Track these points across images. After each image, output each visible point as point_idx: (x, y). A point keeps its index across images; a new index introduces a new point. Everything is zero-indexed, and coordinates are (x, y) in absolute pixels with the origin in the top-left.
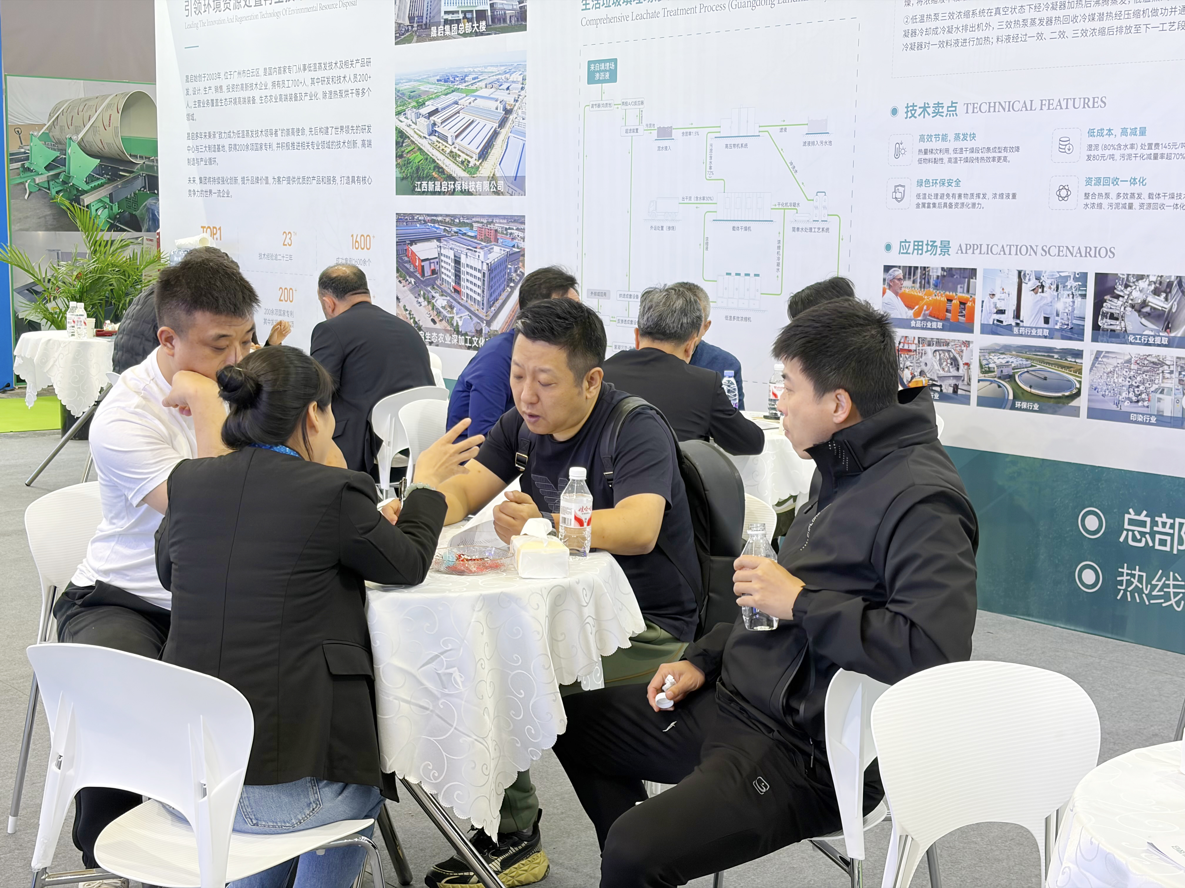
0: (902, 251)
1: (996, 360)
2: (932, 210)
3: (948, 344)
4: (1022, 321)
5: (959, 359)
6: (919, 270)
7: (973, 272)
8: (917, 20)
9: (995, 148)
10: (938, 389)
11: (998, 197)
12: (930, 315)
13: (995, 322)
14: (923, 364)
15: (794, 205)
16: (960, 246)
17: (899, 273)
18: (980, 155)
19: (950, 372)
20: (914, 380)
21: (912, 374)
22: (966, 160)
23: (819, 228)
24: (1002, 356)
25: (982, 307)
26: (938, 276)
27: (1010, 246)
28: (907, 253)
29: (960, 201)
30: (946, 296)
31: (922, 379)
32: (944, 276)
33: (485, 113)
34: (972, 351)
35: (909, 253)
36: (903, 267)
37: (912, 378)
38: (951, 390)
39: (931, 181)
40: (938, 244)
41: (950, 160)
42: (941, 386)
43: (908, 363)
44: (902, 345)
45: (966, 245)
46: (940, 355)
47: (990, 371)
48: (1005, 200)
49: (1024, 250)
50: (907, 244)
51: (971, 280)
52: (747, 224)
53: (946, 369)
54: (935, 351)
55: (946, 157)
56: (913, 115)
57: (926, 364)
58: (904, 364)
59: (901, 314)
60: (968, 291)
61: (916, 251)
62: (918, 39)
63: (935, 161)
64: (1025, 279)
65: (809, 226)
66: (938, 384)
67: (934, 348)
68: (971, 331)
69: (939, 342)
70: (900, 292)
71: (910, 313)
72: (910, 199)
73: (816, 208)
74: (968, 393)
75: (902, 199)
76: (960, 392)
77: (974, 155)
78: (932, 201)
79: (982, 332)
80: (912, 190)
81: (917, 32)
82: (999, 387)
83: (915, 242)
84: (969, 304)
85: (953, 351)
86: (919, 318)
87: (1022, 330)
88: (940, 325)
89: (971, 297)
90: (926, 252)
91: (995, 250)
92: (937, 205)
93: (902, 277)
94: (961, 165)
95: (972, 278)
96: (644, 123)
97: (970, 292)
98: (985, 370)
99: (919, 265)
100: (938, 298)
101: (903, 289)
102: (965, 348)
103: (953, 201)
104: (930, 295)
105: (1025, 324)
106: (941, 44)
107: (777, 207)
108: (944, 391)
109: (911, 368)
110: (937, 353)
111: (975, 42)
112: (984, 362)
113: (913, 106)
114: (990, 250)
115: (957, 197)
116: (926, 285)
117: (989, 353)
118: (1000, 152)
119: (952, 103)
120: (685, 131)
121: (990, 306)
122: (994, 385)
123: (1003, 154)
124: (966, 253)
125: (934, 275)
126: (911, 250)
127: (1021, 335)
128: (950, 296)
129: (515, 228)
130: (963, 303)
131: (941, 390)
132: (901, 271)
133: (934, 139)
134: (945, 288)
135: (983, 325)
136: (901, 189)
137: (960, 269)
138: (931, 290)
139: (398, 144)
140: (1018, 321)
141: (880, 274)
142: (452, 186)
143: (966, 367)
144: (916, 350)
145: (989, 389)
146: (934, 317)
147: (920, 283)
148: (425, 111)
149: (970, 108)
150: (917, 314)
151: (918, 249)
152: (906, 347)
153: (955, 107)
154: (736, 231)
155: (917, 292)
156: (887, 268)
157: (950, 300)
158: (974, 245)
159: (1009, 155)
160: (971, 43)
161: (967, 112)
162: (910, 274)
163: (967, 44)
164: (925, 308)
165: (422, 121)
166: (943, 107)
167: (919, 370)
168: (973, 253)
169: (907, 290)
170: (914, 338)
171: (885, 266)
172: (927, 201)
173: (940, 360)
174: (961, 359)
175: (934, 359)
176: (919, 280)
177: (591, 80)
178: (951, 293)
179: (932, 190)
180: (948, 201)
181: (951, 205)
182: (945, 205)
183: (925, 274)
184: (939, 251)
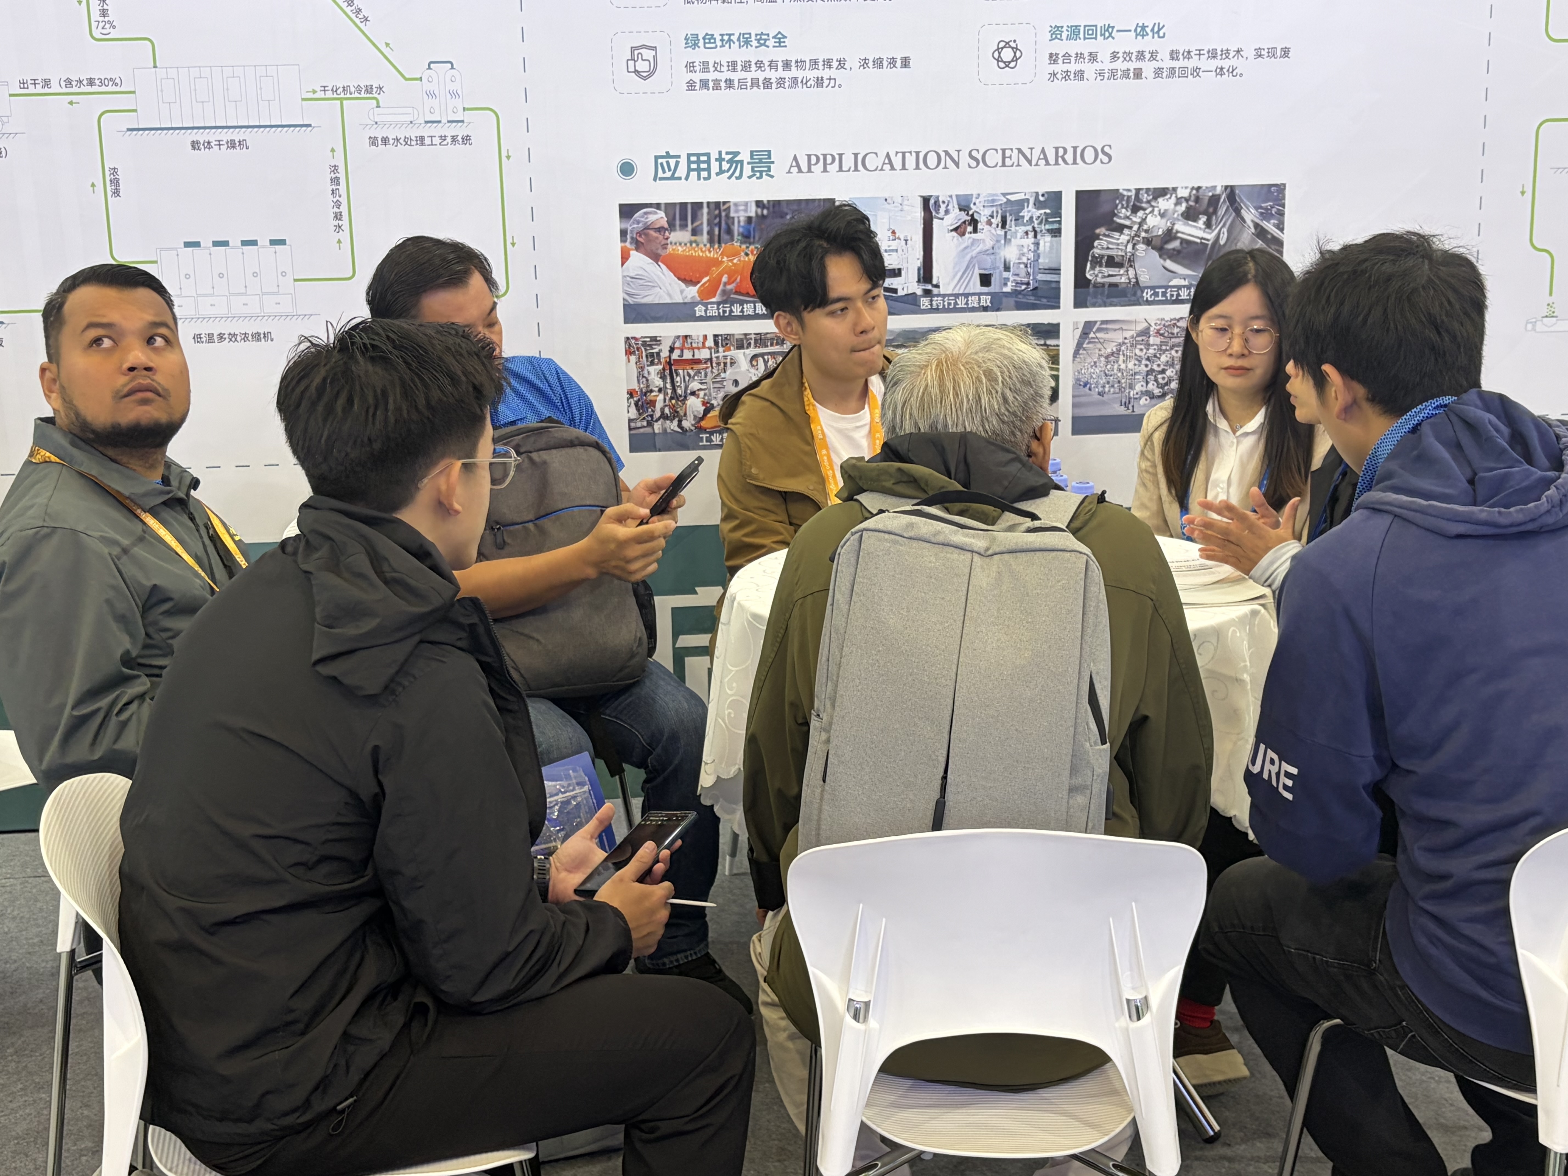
0: (660, 175)
2: (724, 92)
4: (937, 286)
6: (705, 210)
11: (870, 64)
14: (729, 384)
15: (369, 89)
16: (795, 158)
17: (659, 217)
20: (711, 415)
21: (704, 404)
23: (443, 138)
27: (904, 153)
28: (672, 178)
29: (787, 75)
32: (761, 218)
35: (680, 178)
36: (666, 204)
37: (707, 412)
39: (718, 38)
40: (745, 157)
43: (695, 385)
45: (809, 156)
48: (886, 71)
49: (932, 160)
50: (672, 162)
52: (237, 135)
54: (755, 357)
57: (736, 382)
59: (669, 295)
61: (693, 175)
64: (937, 211)
65: (414, 133)
67: (752, 351)
69: (761, 340)
70: (663, 253)
71: (692, 292)
72: (672, 74)
73: (431, 95)
75: (651, 73)
78: (723, 76)
80: (674, 56)
83: (689, 155)
87: (937, 301)
90: (717, 174)
91: (871, 162)
92: (736, 83)
93: (666, 226)
99: (705, 200)
101: (670, 248)
103: (773, 75)
104: (736, 254)
105: (942, 291)
107: (321, 95)
109: (702, 393)
110: (760, 360)
114: (860, 162)
115: (780, 68)
116: (725, 237)
124: (810, 170)
125: (740, 217)
126: (682, 171)
127: (937, 310)
132: (661, 214)
136: (648, 54)
137: (799, 201)
138: (737, 244)
140: (929, 287)
141: (615, 223)
144: (711, 360)
146: (747, 294)
147: (710, 233)
150: (706, 294)
151: (699, 170)
152: (688, 355)
154: (203, 152)
155: (704, 250)
156: (627, 211)
158: (825, 156)
162: (684, 218)
168: (824, 171)
169: (680, 249)
170: (705, 337)
171: (622, 206)
172: (711, 76)
175: (753, 370)
176: (705, 228)
179: (724, 55)
180: (761, 76)
181: (767, 83)
182: (755, 83)
183: (720, 215)
184: (747, 170)
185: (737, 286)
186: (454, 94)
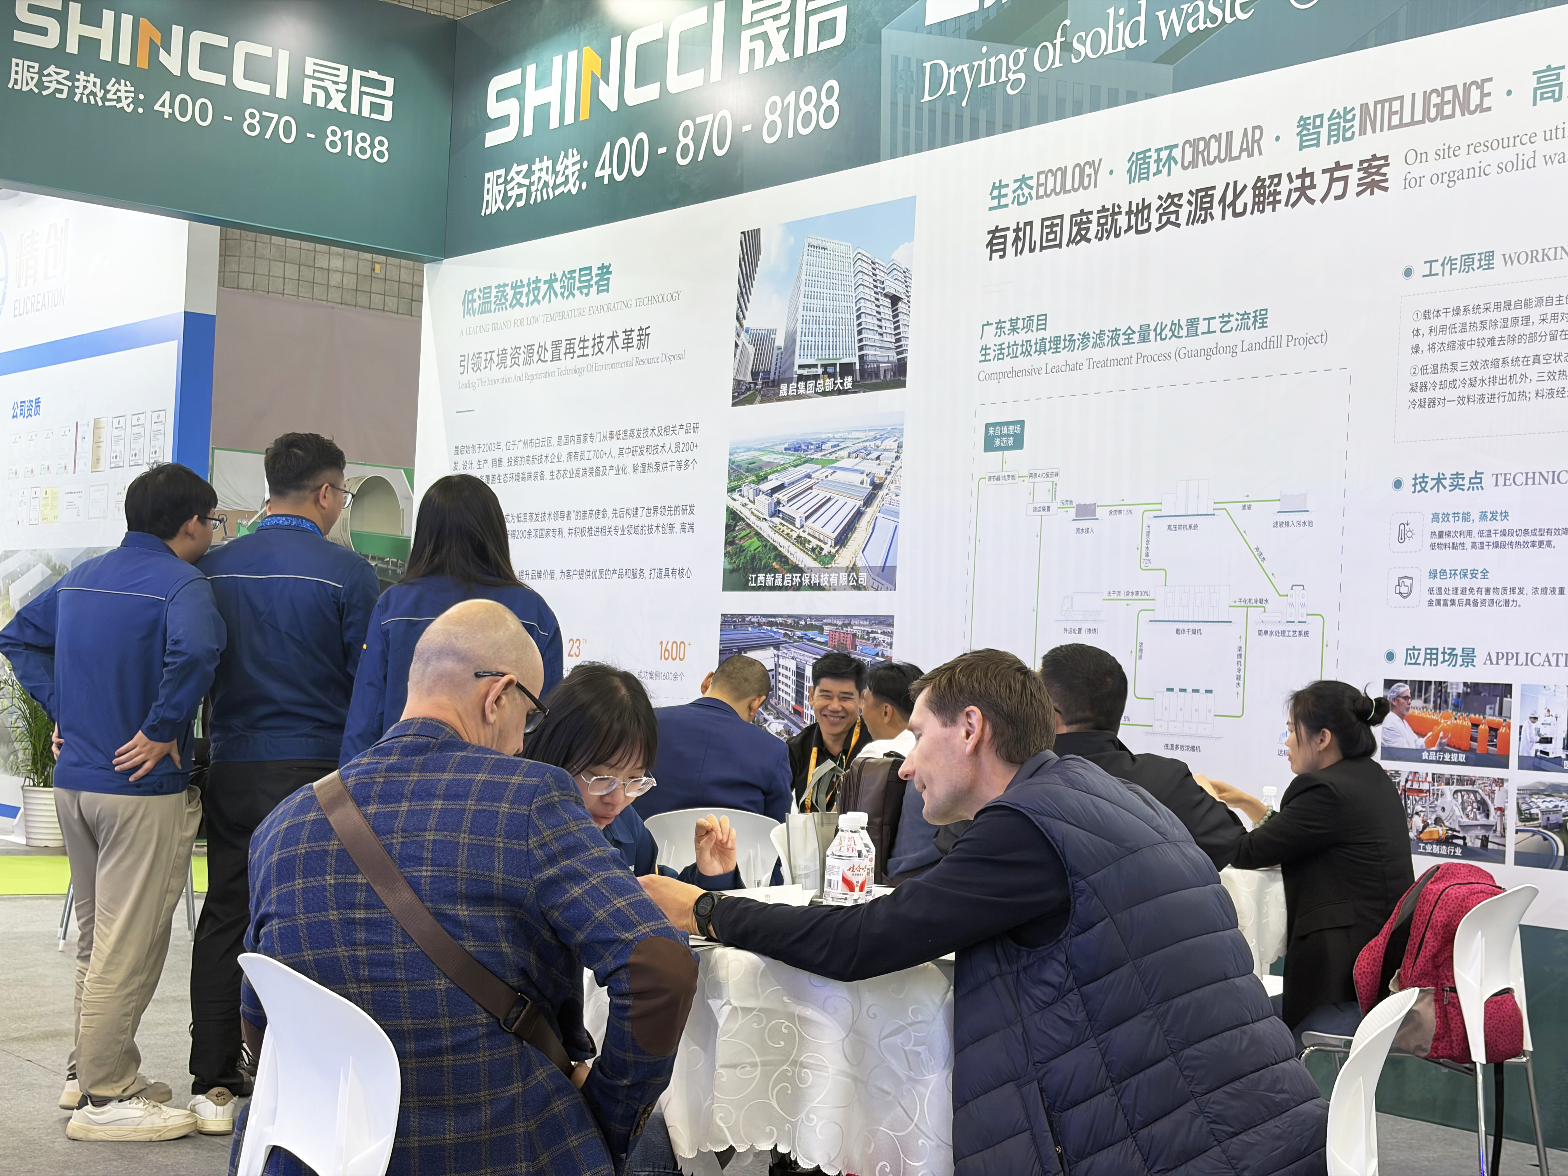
0: (1409, 661)
1: (1541, 804)
2: (1450, 608)
3: (1473, 783)
5: (1489, 802)
6: (1433, 686)
7: (1507, 689)
8: (1429, 371)
9: (1535, 530)
10: (1460, 842)
11: (1539, 592)
12: (1448, 745)
13: (1539, 753)
14: (1439, 809)
15: (1261, 601)
16: (1489, 654)
17: (1406, 689)
18: (1514, 539)
19: (1476, 819)
20: (1427, 830)
21: (1423, 821)
22: (1496, 545)
23: (1295, 632)
24: (1549, 799)
25: (1520, 734)
26: (1459, 694)
27: (1558, 655)
28: (1415, 664)
29: (1488, 597)
30: (1471, 720)
31: (1438, 828)
32: (1466, 694)
33: (847, 489)
34: (1507, 792)
35: (1419, 664)
36: (1411, 681)
37: (1424, 828)
38: (1478, 844)
39: (1448, 572)
40: (1459, 652)
41: (1474, 545)
42: (1464, 838)
43: (1418, 808)
44: (1409, 783)
45: (1498, 653)
46: (1463, 797)
47: (1532, 818)
48: (1549, 596)
50: (1416, 653)
51: (1505, 699)
52: (1196, 626)
53: (1472, 816)
54: (1456, 792)
55: (1468, 541)
56: (1423, 489)
57: (1443, 809)
58: (1413, 809)
59: (1408, 744)
60: (1500, 714)
61: (1428, 662)
62: (1429, 394)
63: (1454, 546)
65: (1280, 628)
66: (1461, 835)
67: (1455, 788)
68: (1506, 766)
69: (1461, 780)
70: (1407, 714)
71: (1421, 742)
72: (1420, 594)
73: (1291, 605)
74: (1501, 848)
75: (1409, 594)
76: (1491, 846)
77: (1507, 539)
78: (1449, 598)
79: (1521, 767)
80: (1422, 584)
81: (1429, 385)
82: (1545, 839)
83: (1426, 649)
84: (1502, 730)
85: (1480, 791)
86: (1434, 749)
88: (1462, 757)
89: (1505, 720)
90: (1442, 662)
91: (1537, 660)
92: (1457, 602)
93: (1409, 695)
94: (1490, 551)
95: (1506, 697)
96: (1059, 499)
97: (1504, 714)
98: (1525, 817)
99: (1433, 680)
100: (1459, 722)
101: (1411, 711)
102: (1497, 788)
103: (1479, 597)
104: (1447, 718)
106: (1461, 400)
107: (1238, 604)
108: (1469, 844)
109: (1422, 814)
110: (1459, 794)
111: (1506, 398)
112: (1524, 807)
113: (1424, 477)
114: (1530, 659)
115: (1484, 592)
116: (1443, 705)
117: (1531, 795)
118: (1541, 535)
119: (1476, 473)
120: (1113, 508)
121: (1530, 733)
122: (1538, 837)
123: (1546, 538)
124: (1497, 663)
125: (1453, 692)
126: (1421, 660)
128: (1476, 719)
129: (879, 631)
130: (1493, 730)
131: (1465, 844)
132: (1407, 687)
133: (1451, 519)
134: (1469, 710)
135: (1521, 758)
136: (1408, 582)
137: (1490, 684)
138: (1450, 711)
139: (729, 528)
142: (798, 579)
143: (1499, 813)
144: (1429, 791)
145: (1531, 842)
146: (1454, 747)
147: (1435, 702)
148: (766, 486)
149: (1501, 480)
150: (1430, 743)
151: (1431, 659)
152: (1416, 786)
153: (1481, 478)
154: (1182, 636)
155: (1430, 714)
157: (1475, 725)
158: (1507, 654)
159: (1553, 538)
160: (1502, 399)
161: (1497, 485)
162: (1420, 691)
163: (1496, 400)
164: (1441, 735)
165: (763, 499)
166: (1463, 479)
167: (1434, 817)
168: (1507, 664)
169: (1417, 712)
170: (1427, 774)
171: (1385, 681)
172: (1443, 597)
173: (1463, 803)
174: (1492, 802)
175: (1454, 802)
176: (1432, 699)
177: (989, 445)
178: (1477, 716)
179: (1450, 583)
180: (1472, 597)
181: (1475, 603)
182: (1468, 602)
183: (1441, 691)
184: (1460, 661)
185: (1448, 741)
186: (1303, 605)
